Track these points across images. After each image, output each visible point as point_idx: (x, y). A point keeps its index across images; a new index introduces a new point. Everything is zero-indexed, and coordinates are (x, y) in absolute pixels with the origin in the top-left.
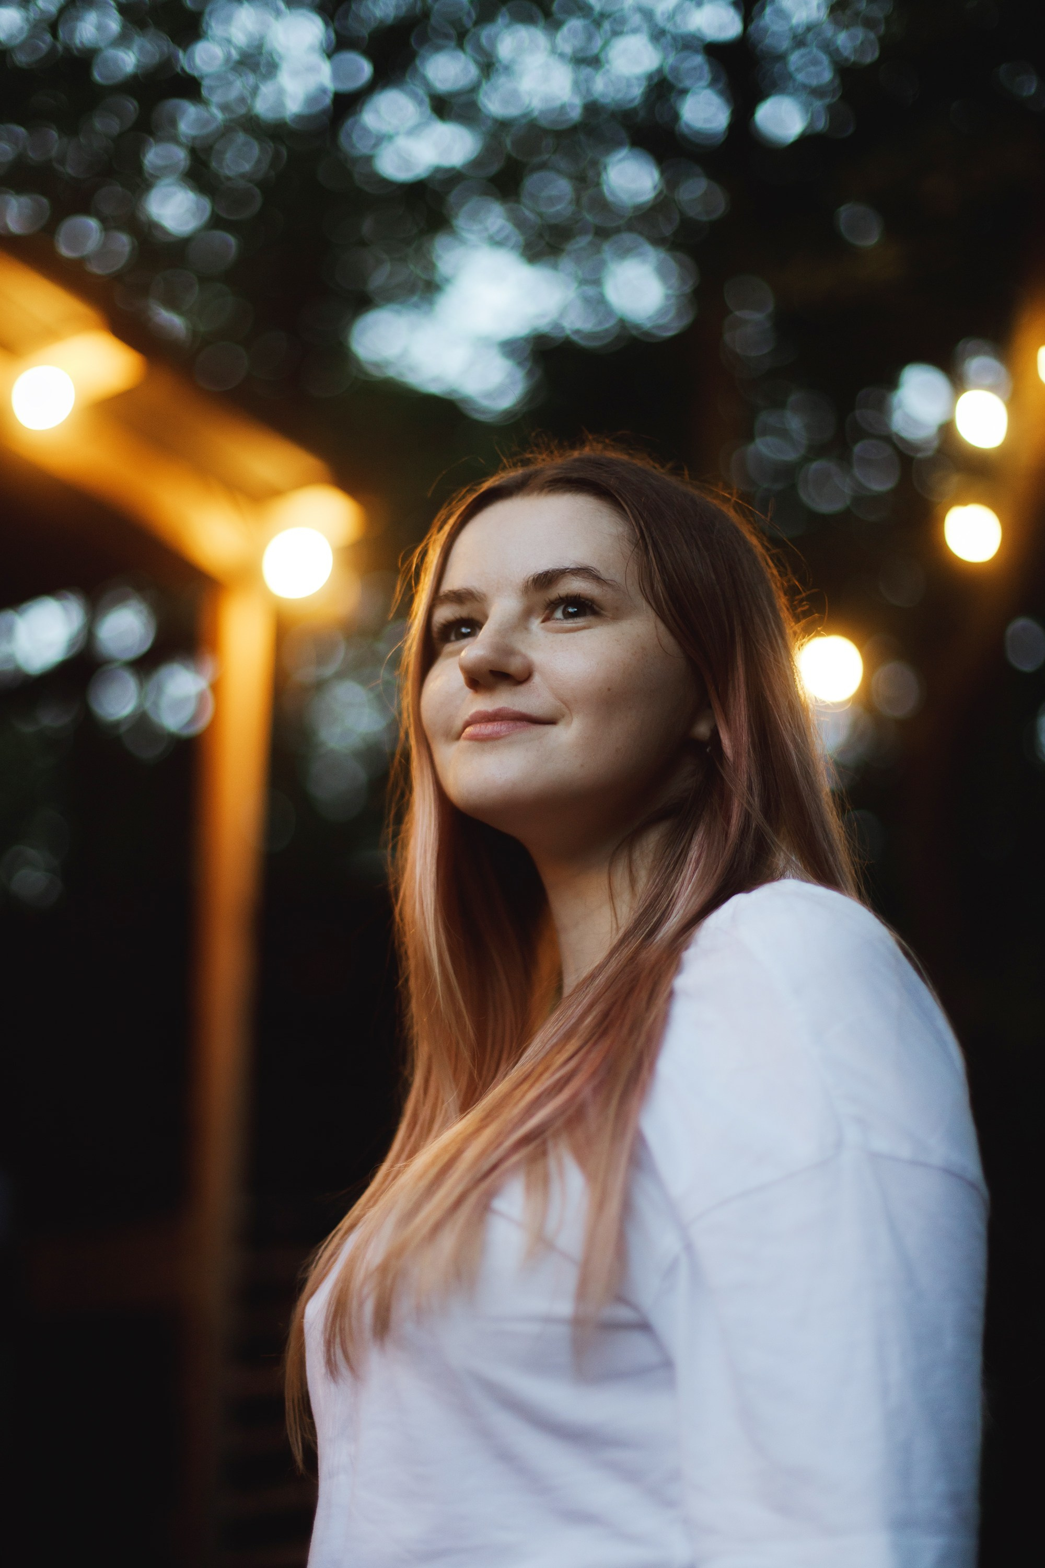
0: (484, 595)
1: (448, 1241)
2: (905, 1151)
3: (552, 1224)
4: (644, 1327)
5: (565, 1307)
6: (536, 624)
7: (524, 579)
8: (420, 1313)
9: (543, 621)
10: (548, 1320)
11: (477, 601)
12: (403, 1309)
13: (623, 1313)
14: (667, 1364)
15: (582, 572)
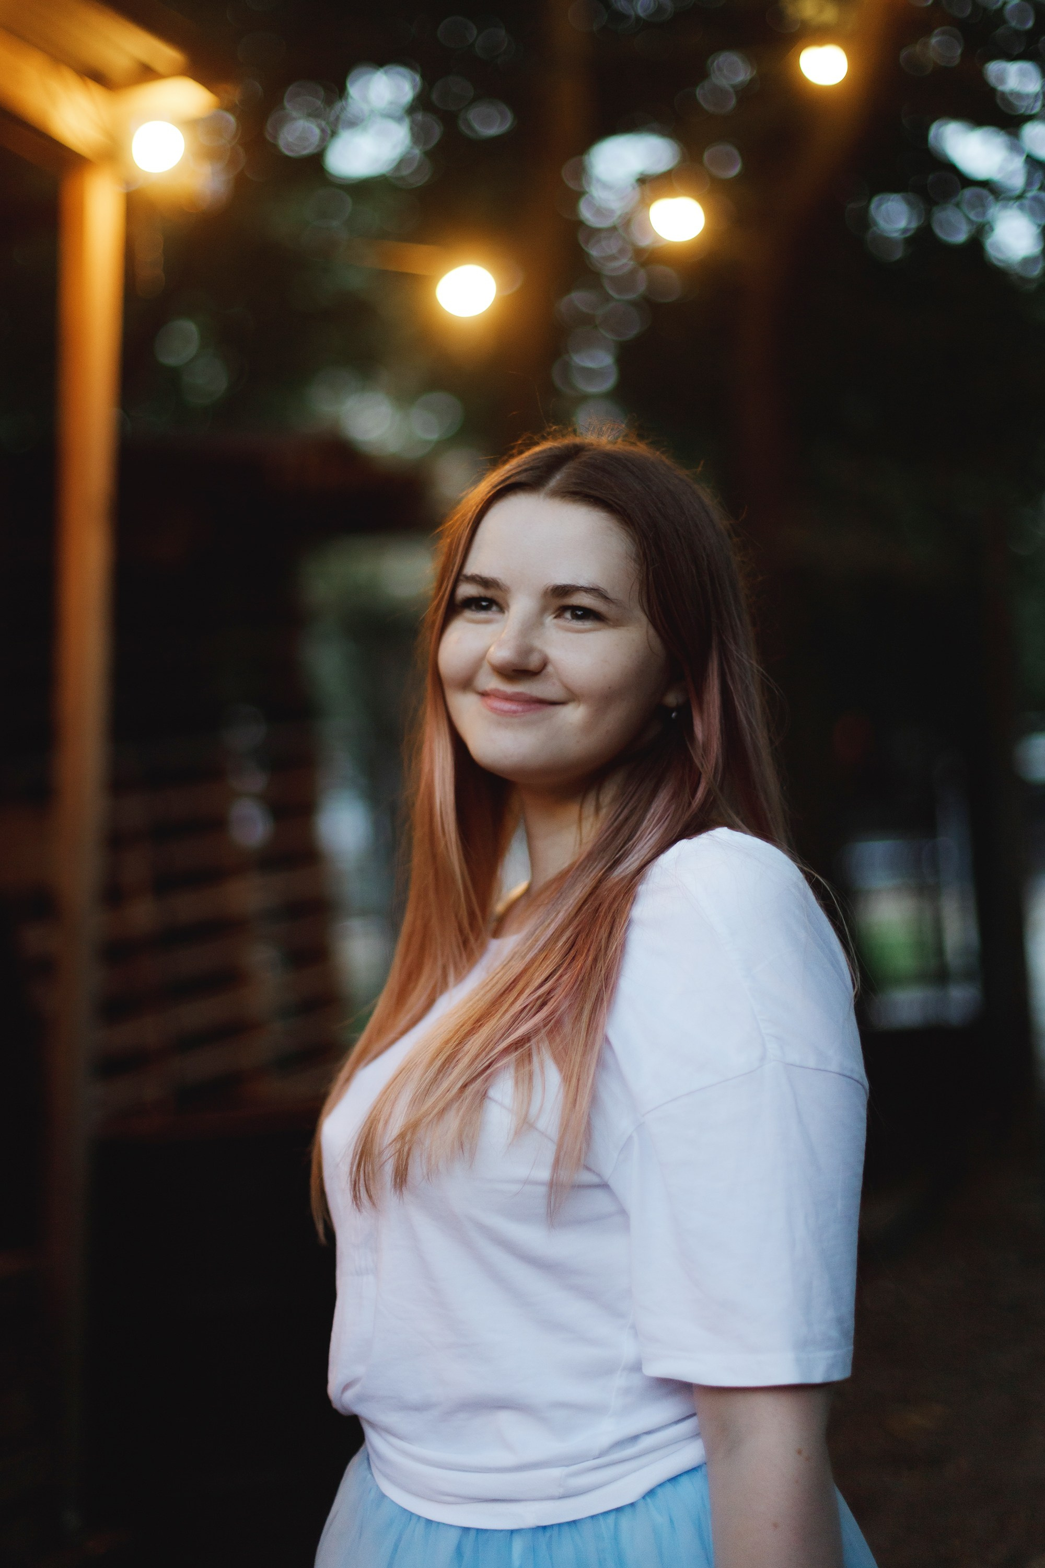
0: (509, 588)
1: (452, 1121)
2: (812, 1062)
3: (534, 1110)
4: (604, 1186)
5: (544, 1174)
6: (549, 620)
7: (545, 586)
8: (431, 1173)
9: (555, 617)
10: (527, 1182)
11: (502, 590)
12: (416, 1170)
13: (586, 1177)
14: (623, 1212)
15: (593, 591)
